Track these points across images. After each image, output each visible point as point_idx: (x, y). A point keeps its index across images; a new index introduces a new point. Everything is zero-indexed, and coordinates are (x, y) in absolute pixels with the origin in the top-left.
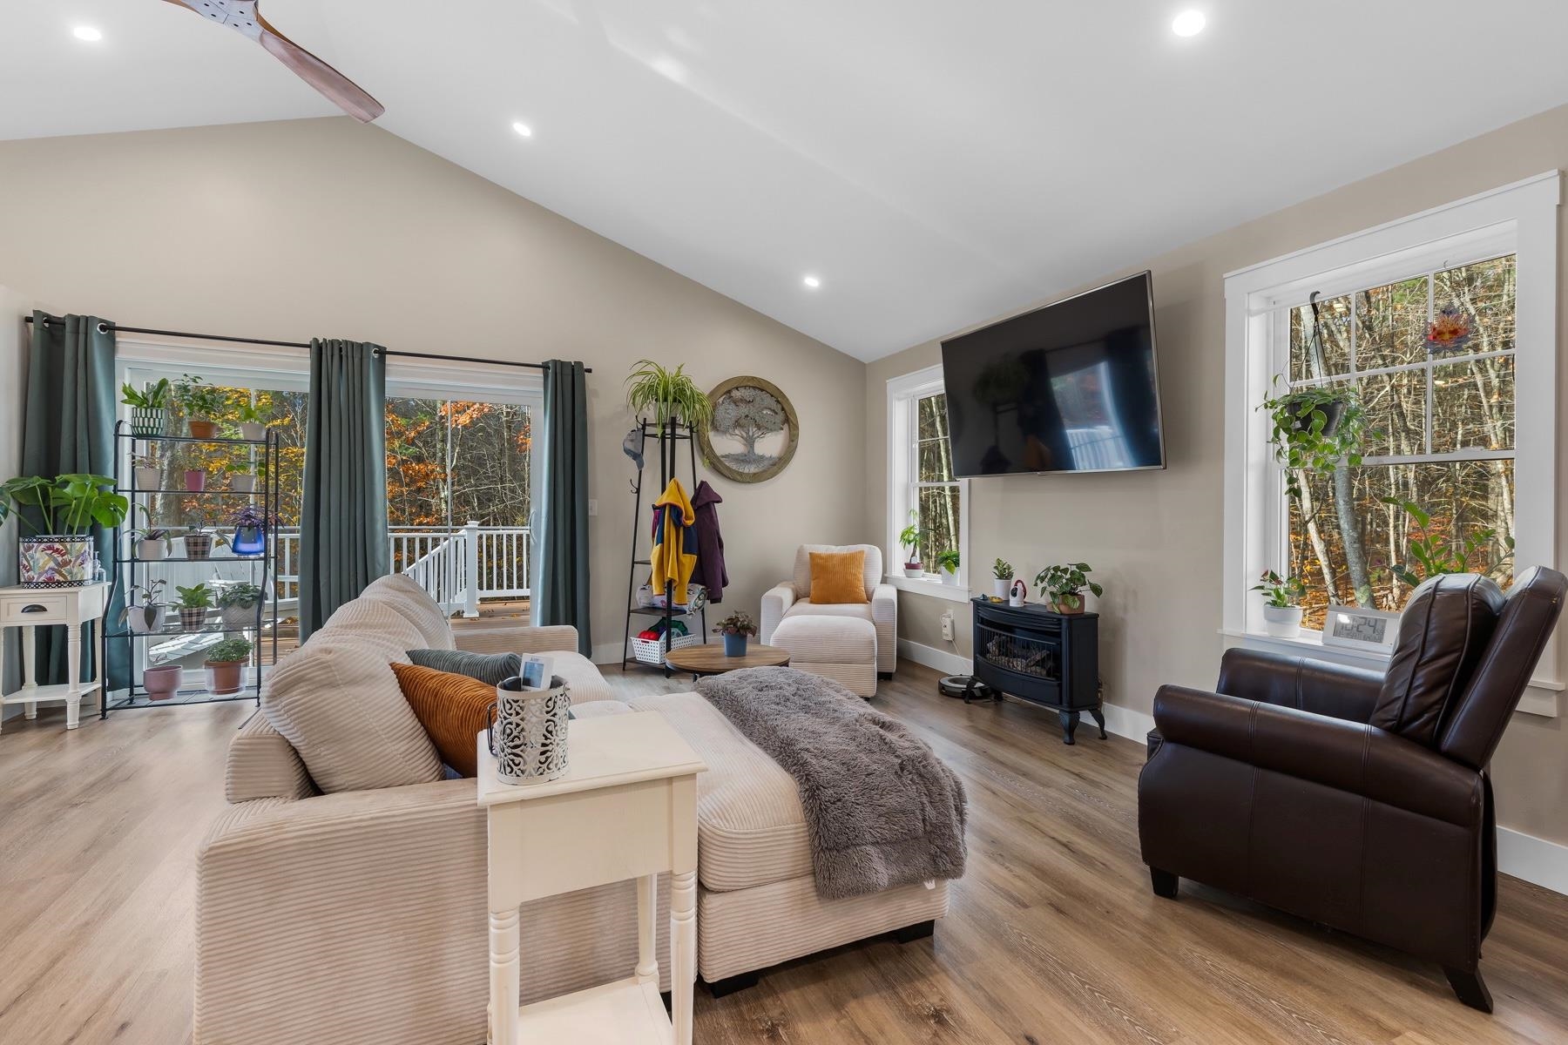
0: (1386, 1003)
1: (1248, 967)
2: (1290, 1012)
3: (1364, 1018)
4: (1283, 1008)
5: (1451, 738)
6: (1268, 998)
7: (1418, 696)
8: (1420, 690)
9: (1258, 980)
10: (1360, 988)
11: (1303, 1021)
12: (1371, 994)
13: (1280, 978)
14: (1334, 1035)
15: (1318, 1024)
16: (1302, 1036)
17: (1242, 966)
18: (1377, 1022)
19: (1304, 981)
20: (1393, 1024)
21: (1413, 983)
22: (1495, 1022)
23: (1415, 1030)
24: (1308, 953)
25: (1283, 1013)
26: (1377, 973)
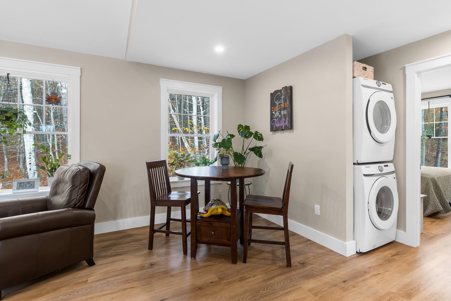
0: (79, 277)
1: (45, 296)
2: (66, 295)
3: (79, 283)
4: (63, 296)
5: (87, 205)
6: (58, 297)
7: (79, 197)
8: (80, 195)
9: (51, 296)
10: (72, 279)
11: (70, 294)
12: (75, 278)
13: (55, 292)
14: (78, 291)
15: (73, 292)
16: (74, 297)
17: (43, 297)
18: (82, 282)
19: (61, 287)
20: (85, 280)
21: (79, 270)
22: (97, 265)
23: (89, 277)
24: (54, 282)
25: (65, 297)
26: (71, 274)
